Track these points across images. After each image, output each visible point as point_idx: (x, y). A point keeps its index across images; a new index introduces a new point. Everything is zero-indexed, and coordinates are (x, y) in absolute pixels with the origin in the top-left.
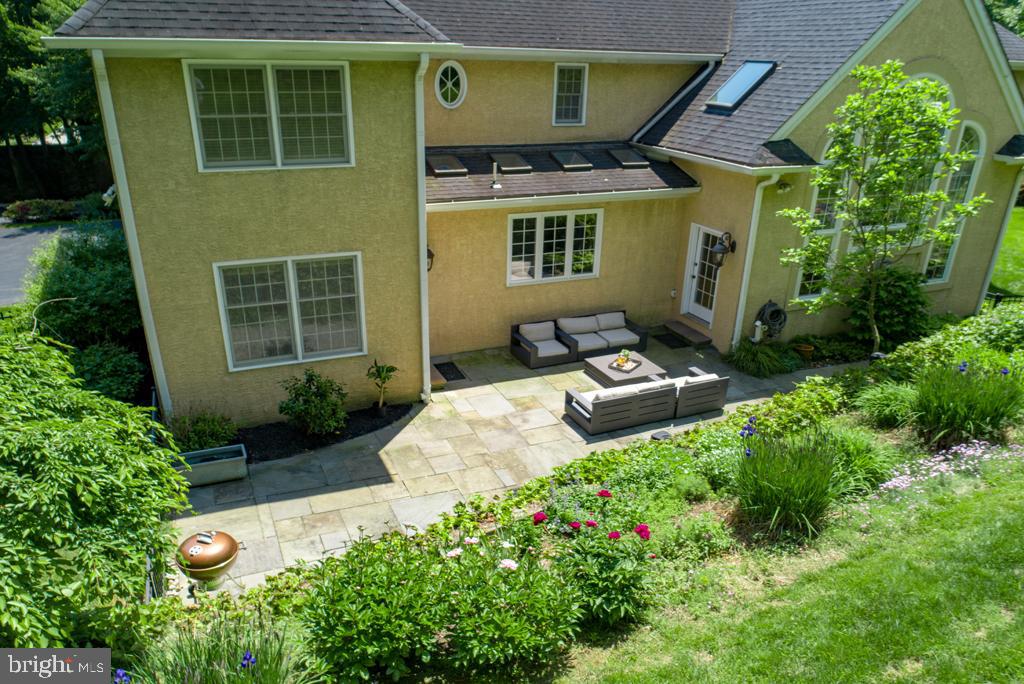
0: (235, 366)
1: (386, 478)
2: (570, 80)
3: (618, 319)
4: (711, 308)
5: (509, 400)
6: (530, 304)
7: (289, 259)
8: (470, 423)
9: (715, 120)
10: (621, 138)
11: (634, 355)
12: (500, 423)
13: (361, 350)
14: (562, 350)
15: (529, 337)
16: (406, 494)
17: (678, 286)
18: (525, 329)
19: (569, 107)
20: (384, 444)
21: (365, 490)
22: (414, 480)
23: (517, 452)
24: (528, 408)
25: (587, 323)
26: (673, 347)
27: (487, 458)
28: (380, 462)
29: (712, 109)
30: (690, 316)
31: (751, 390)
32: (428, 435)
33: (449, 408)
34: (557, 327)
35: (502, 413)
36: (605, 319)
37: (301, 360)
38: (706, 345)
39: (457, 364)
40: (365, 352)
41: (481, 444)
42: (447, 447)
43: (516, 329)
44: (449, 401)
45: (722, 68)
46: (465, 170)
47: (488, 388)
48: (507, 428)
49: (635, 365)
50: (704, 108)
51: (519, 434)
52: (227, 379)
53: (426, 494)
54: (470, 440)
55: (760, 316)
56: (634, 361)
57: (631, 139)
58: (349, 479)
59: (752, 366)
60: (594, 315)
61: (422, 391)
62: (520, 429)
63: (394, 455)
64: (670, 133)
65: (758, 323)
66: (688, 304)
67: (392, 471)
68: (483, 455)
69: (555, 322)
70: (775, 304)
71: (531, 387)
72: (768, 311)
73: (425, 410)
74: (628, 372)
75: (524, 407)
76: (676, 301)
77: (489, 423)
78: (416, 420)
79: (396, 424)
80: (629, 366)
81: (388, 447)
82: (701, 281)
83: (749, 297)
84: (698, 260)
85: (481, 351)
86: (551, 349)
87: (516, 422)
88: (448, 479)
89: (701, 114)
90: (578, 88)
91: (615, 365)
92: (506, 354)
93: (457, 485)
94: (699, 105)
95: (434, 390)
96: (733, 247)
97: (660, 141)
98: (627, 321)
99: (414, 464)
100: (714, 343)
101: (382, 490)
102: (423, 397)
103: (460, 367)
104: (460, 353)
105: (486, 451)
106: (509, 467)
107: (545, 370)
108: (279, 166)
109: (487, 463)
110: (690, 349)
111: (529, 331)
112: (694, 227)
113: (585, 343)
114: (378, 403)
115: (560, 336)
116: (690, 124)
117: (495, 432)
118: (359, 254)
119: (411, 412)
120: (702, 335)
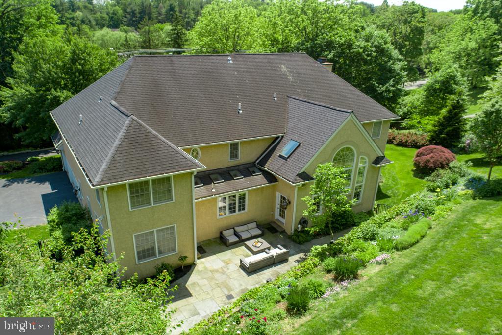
0: (138, 262)
1: (190, 295)
2: (234, 147)
3: (254, 225)
4: (284, 219)
5: (222, 261)
6: (225, 223)
7: (155, 230)
8: (211, 271)
9: (282, 161)
10: (252, 162)
11: (260, 239)
12: (220, 270)
13: (176, 252)
14: (237, 239)
15: (225, 235)
16: (197, 300)
17: (273, 210)
18: (224, 233)
19: (234, 155)
20: (186, 281)
21: (184, 300)
22: (199, 295)
23: (227, 281)
24: (228, 264)
25: (244, 228)
26: (273, 233)
27: (219, 285)
28: (187, 289)
29: (281, 156)
30: (277, 220)
31: (298, 250)
32: (199, 277)
33: (203, 266)
34: (235, 230)
35: (220, 267)
36: (250, 226)
37: (158, 257)
38: (283, 232)
39: (203, 246)
40: (177, 252)
41: (216, 280)
42: (206, 282)
43: (221, 233)
44: (203, 263)
45: (284, 138)
46: (202, 185)
47: (214, 256)
48: (223, 273)
49: (261, 244)
50: (278, 155)
51: (227, 275)
52: (136, 266)
53: (203, 300)
54: (212, 278)
55: (300, 223)
56: (260, 242)
57: (255, 162)
58: (179, 296)
59: (298, 241)
60: (246, 224)
61: (194, 261)
62: (227, 272)
63: (190, 286)
64: (268, 162)
65: (299, 226)
66: (277, 216)
67: (191, 292)
68: (217, 284)
69: (234, 228)
70: (304, 219)
71: (228, 254)
72: (302, 221)
73: (196, 267)
74: (258, 247)
75: (227, 263)
76: (273, 215)
77: (217, 271)
78: (194, 272)
79: (188, 274)
80: (259, 244)
81: (188, 283)
82: (281, 210)
83: (296, 218)
84: (279, 203)
85: (209, 240)
86: (233, 239)
87: (225, 270)
88: (208, 294)
89: (277, 157)
90: (237, 149)
91: (254, 245)
92: (218, 241)
93: (211, 295)
94: (277, 153)
95: (199, 258)
96: (290, 203)
97: (265, 165)
98: (257, 225)
99: (197, 289)
100: (286, 231)
101: (189, 299)
102: (195, 263)
103: (204, 248)
104: (202, 242)
105: (217, 282)
106: (226, 288)
107: (232, 247)
108: (153, 205)
109: (219, 287)
110: (278, 233)
111: (225, 233)
112: (277, 193)
113: (244, 236)
114: (182, 267)
115: (236, 234)
116: (274, 160)
117: (220, 275)
118: (175, 225)
119: (192, 268)
120: (282, 228)
